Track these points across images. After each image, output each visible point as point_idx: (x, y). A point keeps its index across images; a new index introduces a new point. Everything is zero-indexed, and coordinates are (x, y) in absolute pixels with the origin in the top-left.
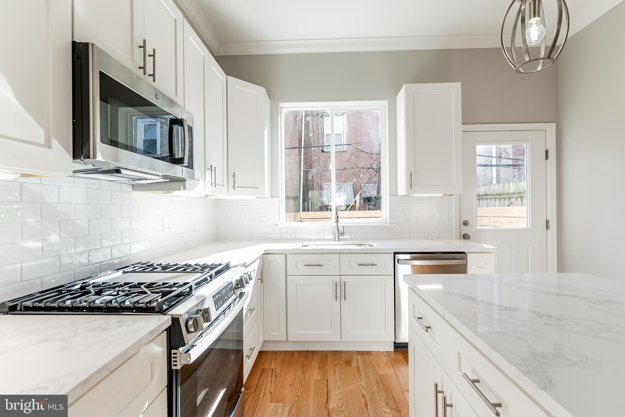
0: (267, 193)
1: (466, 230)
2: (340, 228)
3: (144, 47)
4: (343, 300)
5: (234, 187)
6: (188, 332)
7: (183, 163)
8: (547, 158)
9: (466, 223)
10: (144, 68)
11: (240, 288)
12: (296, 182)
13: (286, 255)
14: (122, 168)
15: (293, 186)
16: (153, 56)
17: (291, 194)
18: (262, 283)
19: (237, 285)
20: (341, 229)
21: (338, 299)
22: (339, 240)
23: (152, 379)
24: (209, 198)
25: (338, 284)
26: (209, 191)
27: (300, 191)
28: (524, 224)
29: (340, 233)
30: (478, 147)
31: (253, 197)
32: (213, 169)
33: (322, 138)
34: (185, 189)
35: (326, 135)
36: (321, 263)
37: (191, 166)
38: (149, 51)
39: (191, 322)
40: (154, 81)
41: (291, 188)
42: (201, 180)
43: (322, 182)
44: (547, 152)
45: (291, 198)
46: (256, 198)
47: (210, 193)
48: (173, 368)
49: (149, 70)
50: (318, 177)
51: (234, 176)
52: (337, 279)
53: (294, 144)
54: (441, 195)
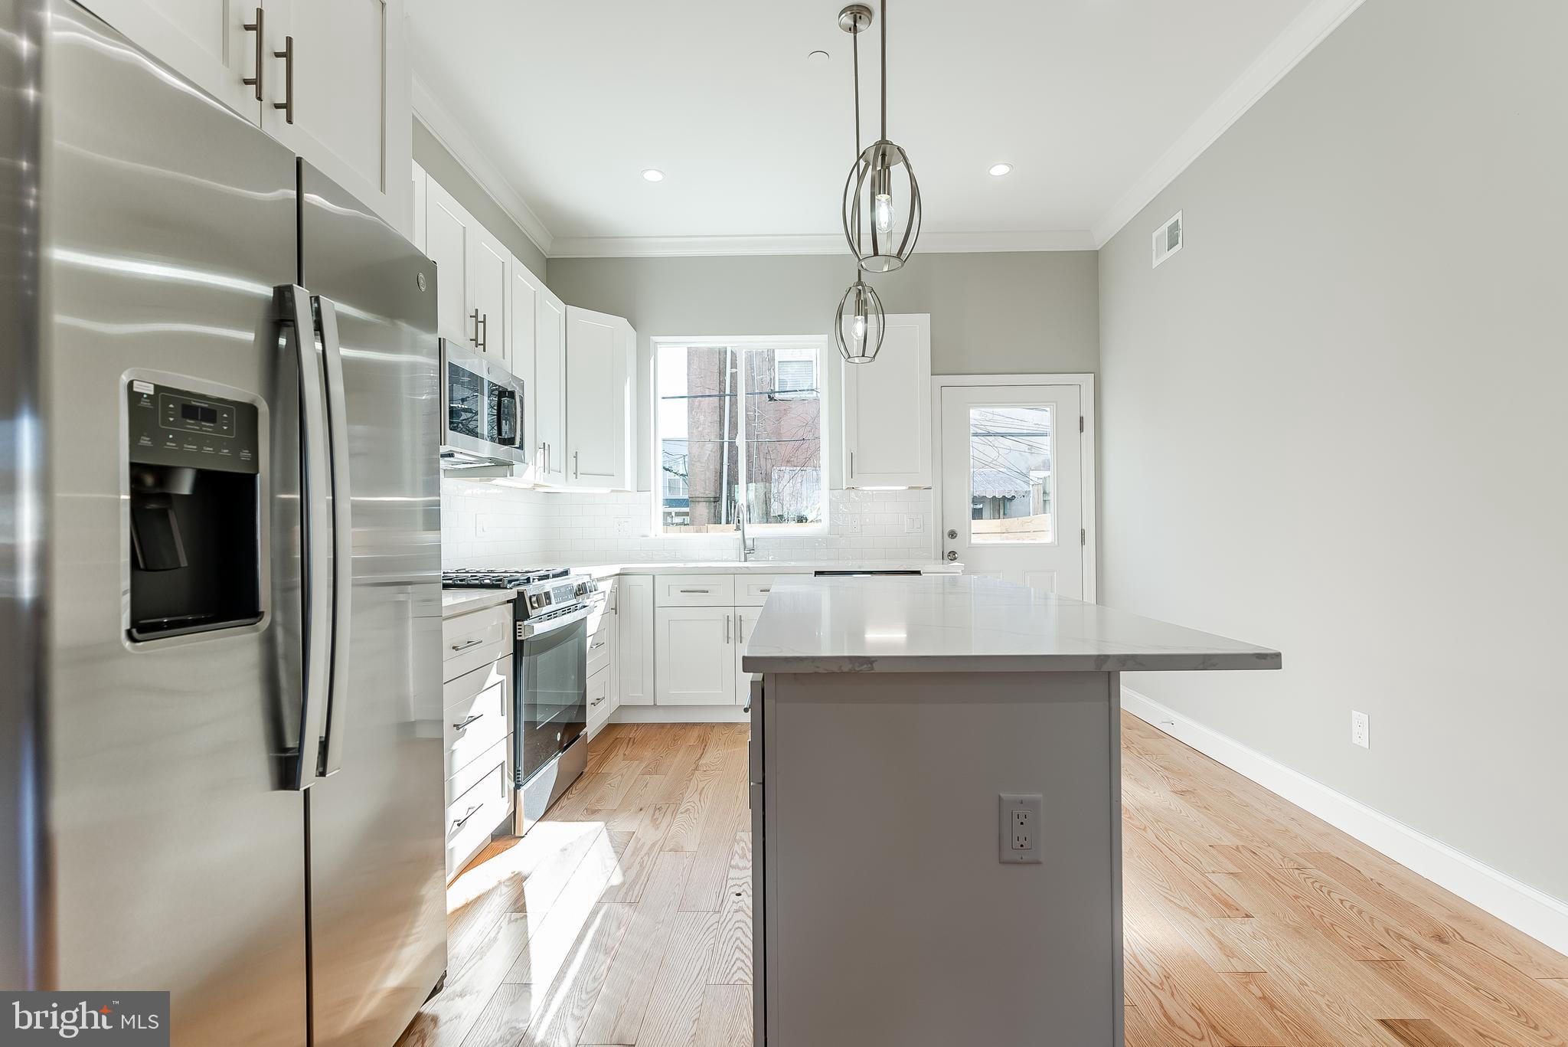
0: (629, 483)
1: (951, 545)
2: (747, 542)
3: (476, 317)
4: (738, 643)
5: (576, 473)
6: (533, 608)
7: (513, 444)
8: (1081, 430)
9: (953, 535)
10: (476, 340)
11: (582, 594)
12: (713, 466)
13: (654, 576)
14: (457, 452)
15: (706, 474)
16: (484, 322)
17: (703, 491)
18: (616, 613)
19: (579, 590)
20: (749, 543)
21: (732, 641)
22: (746, 561)
23: (503, 638)
24: (536, 490)
25: (732, 618)
26: (540, 479)
27: (721, 484)
28: (1048, 538)
29: (748, 550)
30: (972, 411)
31: (606, 490)
32: (546, 448)
33: (769, 370)
34: (512, 475)
35: (779, 362)
36: (706, 589)
37: (521, 447)
38: (481, 318)
39: (534, 599)
40: (484, 351)
41: (702, 478)
42: (530, 464)
43: (769, 466)
44: (1081, 419)
45: (703, 499)
46: (612, 491)
47: (542, 483)
48: (518, 638)
49: (481, 341)
50: (761, 455)
51: (576, 457)
52: (730, 612)
53: (708, 382)
54: (904, 488)
